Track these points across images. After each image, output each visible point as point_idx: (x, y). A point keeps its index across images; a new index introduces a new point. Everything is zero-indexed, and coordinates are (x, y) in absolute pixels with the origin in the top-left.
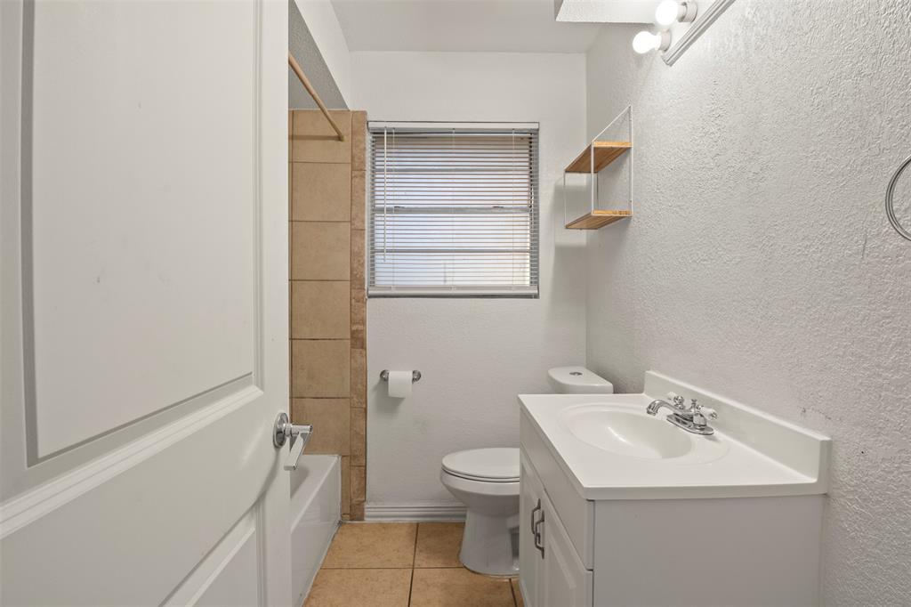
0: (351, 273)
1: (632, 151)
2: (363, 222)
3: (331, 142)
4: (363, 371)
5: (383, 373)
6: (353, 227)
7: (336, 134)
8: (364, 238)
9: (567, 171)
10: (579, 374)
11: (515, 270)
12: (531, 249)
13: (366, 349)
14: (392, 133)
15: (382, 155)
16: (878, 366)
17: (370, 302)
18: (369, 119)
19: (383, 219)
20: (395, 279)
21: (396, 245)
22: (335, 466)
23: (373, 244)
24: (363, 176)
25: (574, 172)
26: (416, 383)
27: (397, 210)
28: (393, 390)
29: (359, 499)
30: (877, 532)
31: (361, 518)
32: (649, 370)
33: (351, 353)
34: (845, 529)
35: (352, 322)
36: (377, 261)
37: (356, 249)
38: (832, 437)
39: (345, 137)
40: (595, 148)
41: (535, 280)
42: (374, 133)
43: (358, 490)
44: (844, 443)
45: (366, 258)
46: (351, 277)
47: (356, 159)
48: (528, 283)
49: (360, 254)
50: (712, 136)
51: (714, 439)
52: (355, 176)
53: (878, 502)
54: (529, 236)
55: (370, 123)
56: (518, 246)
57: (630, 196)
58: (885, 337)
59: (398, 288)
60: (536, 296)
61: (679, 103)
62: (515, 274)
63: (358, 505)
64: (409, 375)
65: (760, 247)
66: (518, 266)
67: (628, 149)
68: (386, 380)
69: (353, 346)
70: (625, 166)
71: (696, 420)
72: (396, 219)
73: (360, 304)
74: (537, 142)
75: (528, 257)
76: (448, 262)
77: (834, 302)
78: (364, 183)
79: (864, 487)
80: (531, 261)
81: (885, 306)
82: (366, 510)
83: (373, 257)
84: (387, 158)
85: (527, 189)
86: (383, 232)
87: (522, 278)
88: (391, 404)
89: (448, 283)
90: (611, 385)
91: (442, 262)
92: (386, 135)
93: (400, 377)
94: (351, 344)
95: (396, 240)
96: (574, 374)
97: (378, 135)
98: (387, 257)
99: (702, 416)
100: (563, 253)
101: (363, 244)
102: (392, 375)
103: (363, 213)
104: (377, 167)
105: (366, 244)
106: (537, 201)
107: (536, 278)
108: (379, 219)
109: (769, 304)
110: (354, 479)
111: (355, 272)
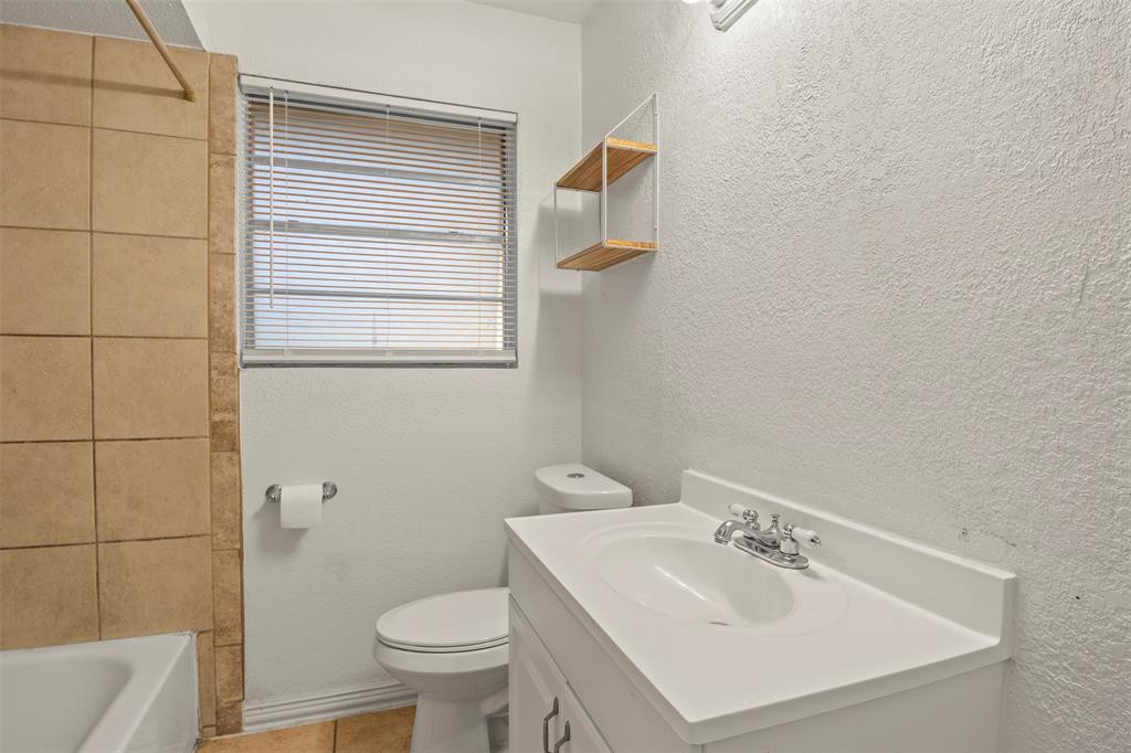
0: (210, 323)
1: (658, 157)
2: (232, 241)
3: (168, 100)
4: (236, 487)
5: (270, 490)
6: (213, 248)
7: (179, 88)
8: (233, 268)
9: (560, 185)
10: (581, 476)
11: (483, 326)
12: (505, 296)
13: (239, 452)
14: (283, 99)
15: (267, 140)
16: (1110, 467)
17: (246, 376)
18: (241, 71)
19: (268, 238)
20: (291, 336)
21: (291, 282)
22: (187, 649)
23: (250, 279)
24: (230, 164)
25: (569, 187)
26: (329, 501)
27: (293, 226)
28: (288, 517)
29: (233, 699)
30: (1106, 719)
31: (237, 728)
32: (687, 469)
33: (211, 461)
34: (1044, 711)
35: (213, 408)
36: (257, 307)
37: (218, 286)
38: (1016, 572)
39: (197, 96)
40: (608, 148)
41: (511, 341)
42: (251, 95)
43: (229, 684)
44: (1040, 583)
45: (237, 301)
46: (210, 331)
47: (217, 135)
48: (500, 345)
49: (227, 295)
50: (798, 128)
51: (813, 575)
52: (217, 164)
53: (1106, 673)
54: (501, 277)
55: (243, 77)
56: (486, 292)
57: (654, 223)
58: (1124, 422)
59: (297, 351)
60: (513, 365)
61: (739, 84)
62: (483, 333)
63: (233, 707)
64: (318, 491)
65: (883, 289)
66: (487, 320)
67: (652, 155)
68: (276, 501)
69: (214, 448)
70: (645, 179)
71: (785, 546)
72: (290, 240)
73: (226, 377)
74: (515, 141)
75: (500, 308)
76: (380, 312)
77: (1024, 369)
78: (233, 175)
79: (1080, 650)
80: (505, 314)
81: (1123, 375)
82: (244, 714)
83: (252, 300)
84: (274, 142)
85: (497, 209)
86: (268, 259)
87: (491, 339)
88: (285, 539)
89: (378, 345)
90: (629, 491)
91: (371, 312)
92: (272, 102)
93: (300, 495)
94: (212, 444)
95: (290, 274)
96: (573, 476)
97: (258, 102)
98: (275, 301)
99: (793, 540)
100: (550, 303)
101: (232, 279)
102: (288, 494)
103: (231, 225)
104: (258, 153)
105: (237, 279)
106: (513, 227)
107: (511, 339)
108: (262, 238)
109: (899, 373)
110: (221, 666)
111: (217, 325)
